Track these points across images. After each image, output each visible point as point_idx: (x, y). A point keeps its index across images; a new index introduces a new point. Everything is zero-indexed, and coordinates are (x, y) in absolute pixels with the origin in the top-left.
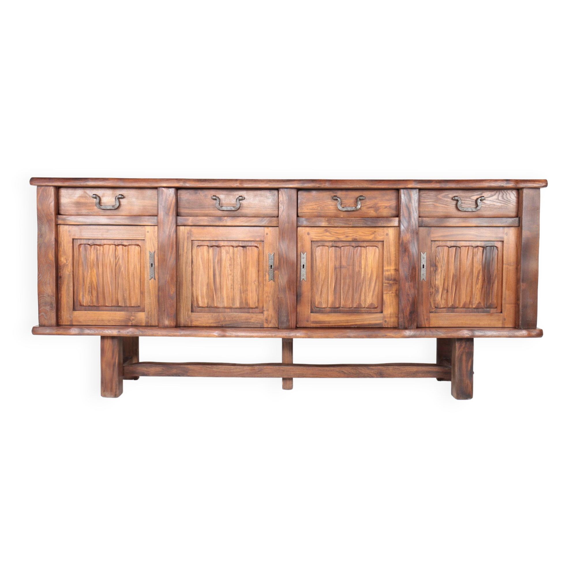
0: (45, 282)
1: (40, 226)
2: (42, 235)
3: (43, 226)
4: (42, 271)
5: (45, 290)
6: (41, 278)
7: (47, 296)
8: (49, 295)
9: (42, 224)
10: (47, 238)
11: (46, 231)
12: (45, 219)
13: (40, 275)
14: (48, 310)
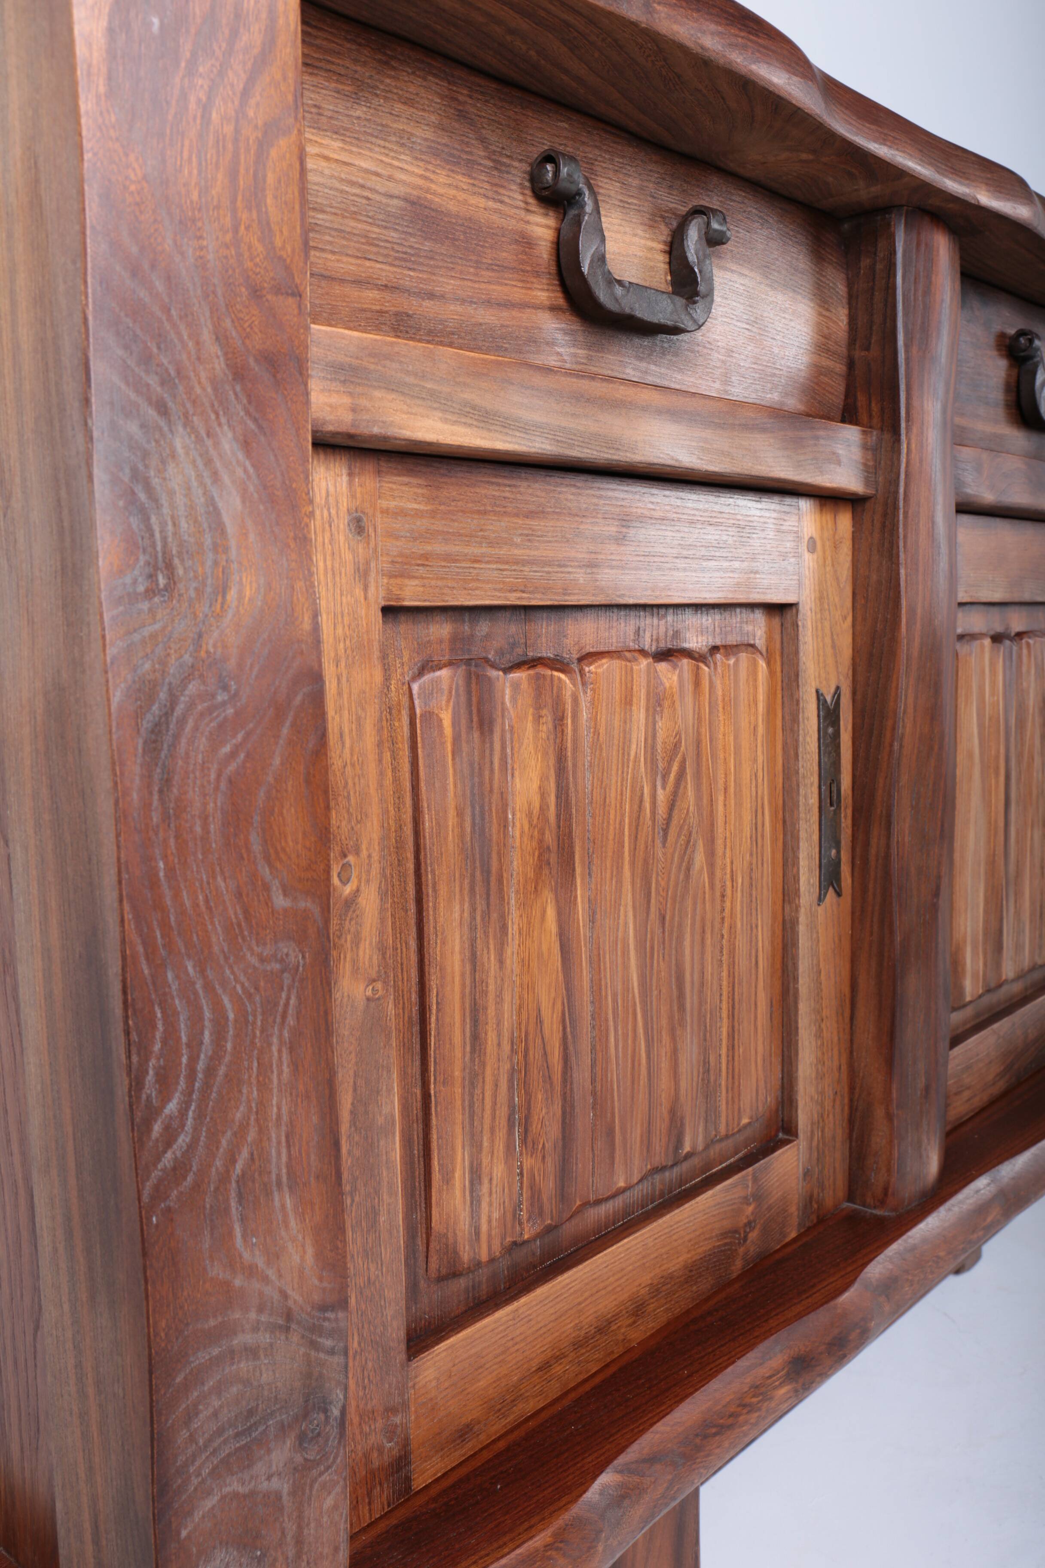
0: (242, 1179)
1: (133, 427)
2: (169, 567)
3: (180, 441)
4: (195, 1044)
5: (251, 1271)
6: (183, 1140)
7: (264, 1338)
8: (289, 1316)
9: (163, 409)
10: (232, 595)
11: (214, 511)
12: (206, 335)
13: (172, 1107)
14: (275, 1484)
